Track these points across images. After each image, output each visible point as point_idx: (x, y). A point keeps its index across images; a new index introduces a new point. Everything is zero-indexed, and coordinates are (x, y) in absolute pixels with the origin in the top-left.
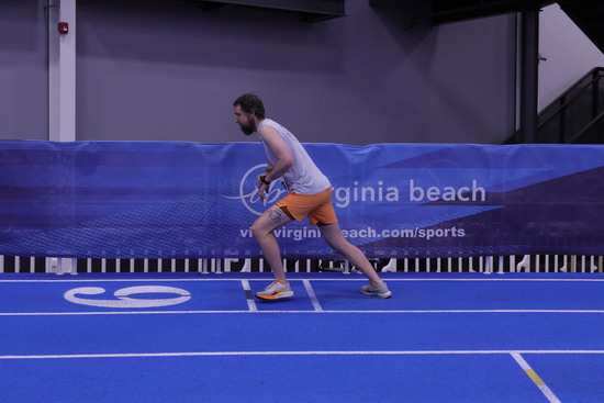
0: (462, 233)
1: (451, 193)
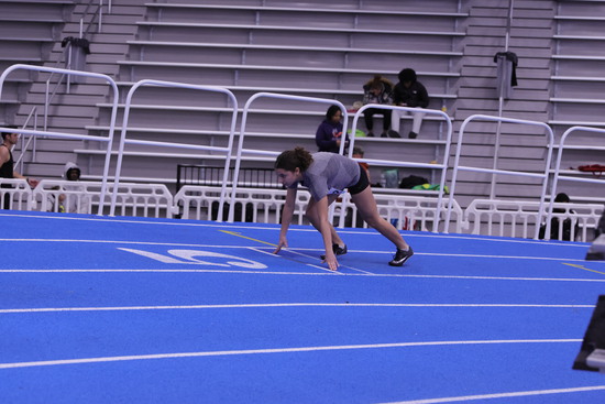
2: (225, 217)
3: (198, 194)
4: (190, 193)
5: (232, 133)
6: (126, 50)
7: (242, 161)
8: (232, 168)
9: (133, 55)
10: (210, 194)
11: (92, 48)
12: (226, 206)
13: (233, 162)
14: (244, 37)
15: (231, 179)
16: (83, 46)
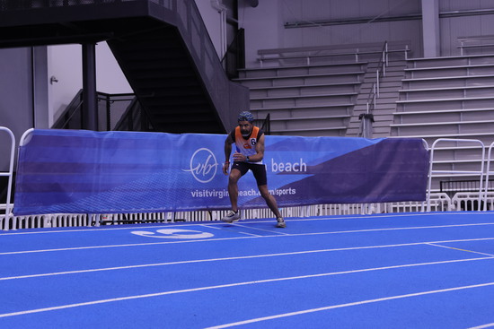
0: (294, 192)
1: (290, 167)
2: (482, 209)
3: (465, 197)
4: (460, 197)
5: (483, 160)
6: (392, 118)
7: (490, 176)
8: (484, 180)
9: (397, 120)
10: (472, 196)
11: (375, 118)
12: (482, 202)
13: (485, 177)
14: (459, 105)
15: (483, 187)
16: (370, 118)
